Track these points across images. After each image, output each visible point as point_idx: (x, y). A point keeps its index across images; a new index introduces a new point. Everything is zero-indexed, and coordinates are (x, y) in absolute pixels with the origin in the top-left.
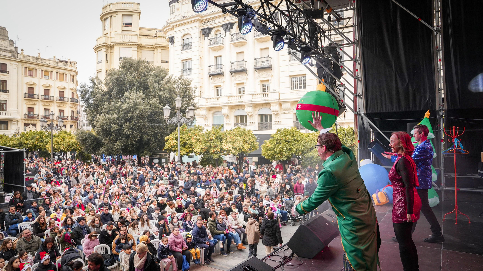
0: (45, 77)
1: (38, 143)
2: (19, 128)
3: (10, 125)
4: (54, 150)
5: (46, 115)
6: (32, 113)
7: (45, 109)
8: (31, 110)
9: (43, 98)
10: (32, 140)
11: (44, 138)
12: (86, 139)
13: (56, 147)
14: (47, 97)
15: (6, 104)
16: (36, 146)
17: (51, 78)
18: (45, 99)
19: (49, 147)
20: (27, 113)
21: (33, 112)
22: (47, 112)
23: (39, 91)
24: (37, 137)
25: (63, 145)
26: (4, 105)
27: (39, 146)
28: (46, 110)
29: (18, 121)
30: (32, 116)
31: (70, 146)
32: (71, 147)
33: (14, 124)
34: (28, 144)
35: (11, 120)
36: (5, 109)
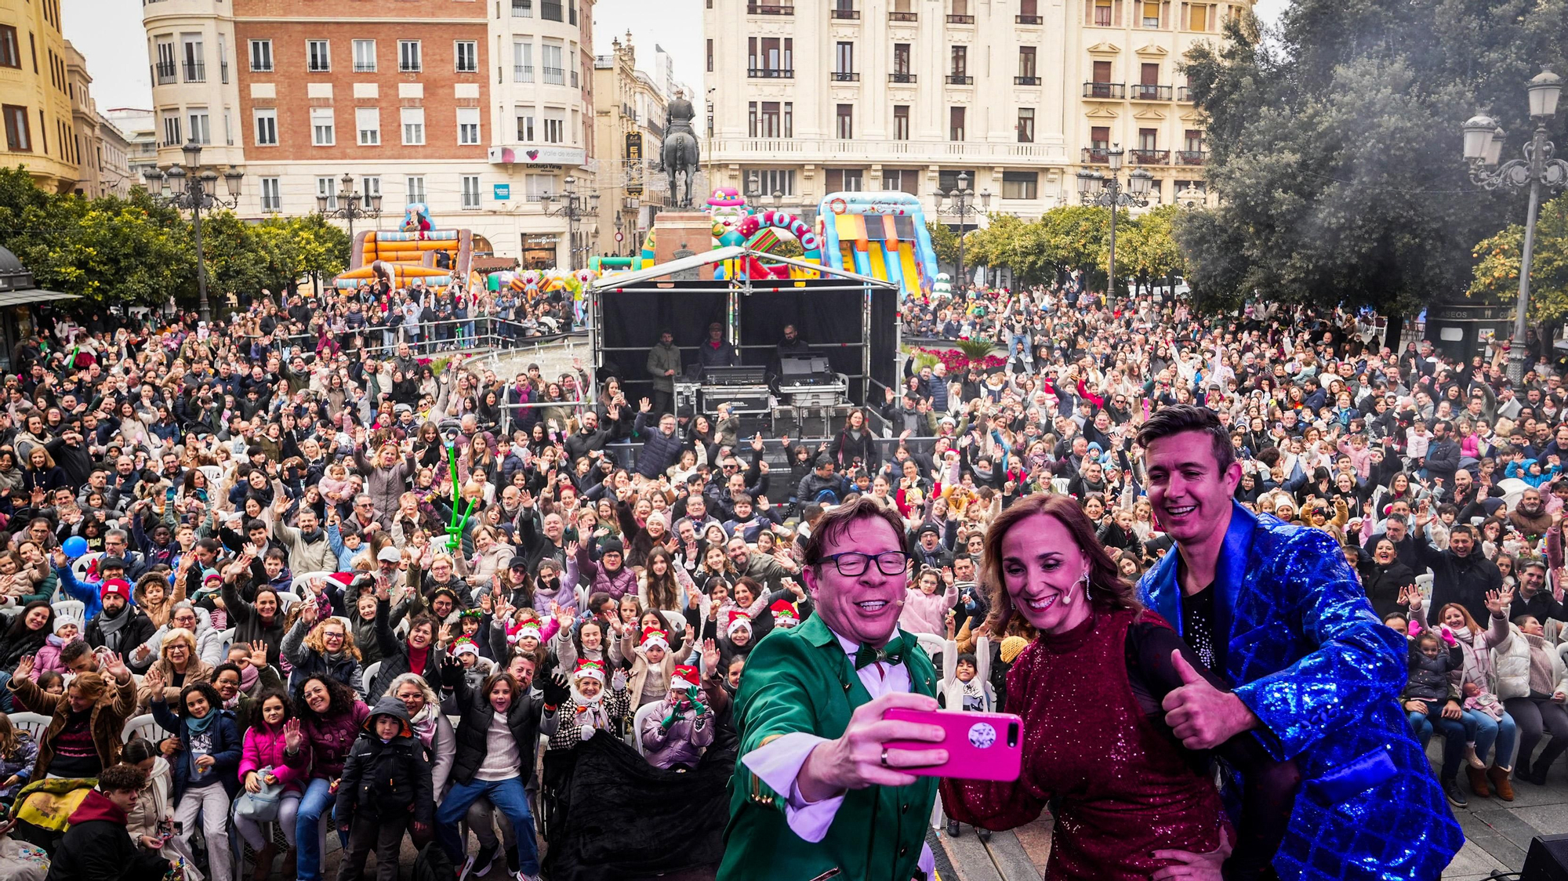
0: (1147, 22)
1: (1084, 246)
2: (1066, 192)
3: (1043, 185)
4: (1122, 269)
5: (1145, 150)
6: (1103, 145)
7: (1141, 130)
8: (1100, 134)
9: (1137, 94)
10: (1068, 234)
11: (1105, 230)
12: (1202, 239)
13: (1126, 261)
14: (1151, 90)
15: (1032, 119)
16: (1079, 254)
17: (1166, 24)
18: (1143, 96)
19: (1105, 263)
20: (1089, 145)
21: (1107, 142)
22: (1150, 139)
23: (1126, 73)
24: (1084, 226)
25: (1144, 254)
26: (1029, 123)
27: (1089, 255)
28: (1145, 133)
29: (1063, 172)
30: (1103, 153)
31: (1162, 260)
32: (1166, 264)
33: (1052, 181)
34: (1057, 247)
35: (1046, 170)
36: (1030, 137)
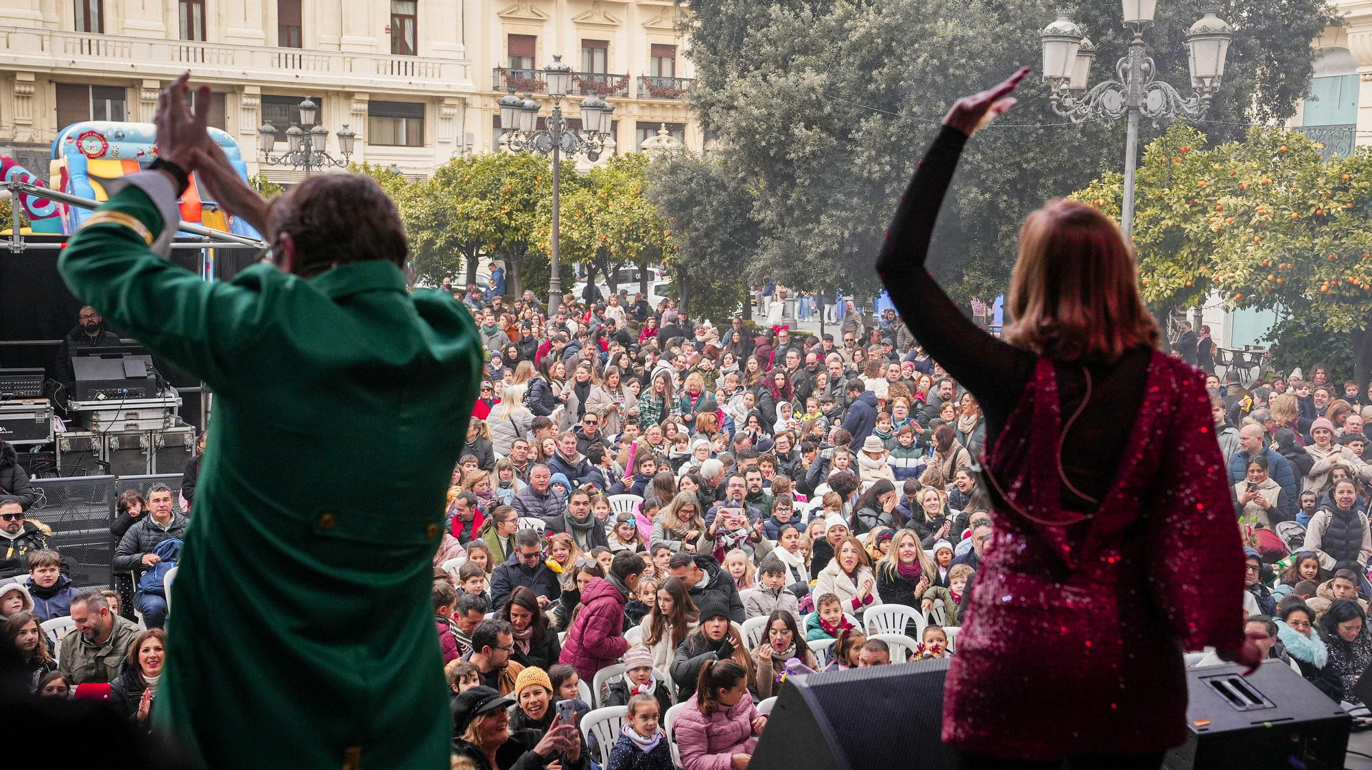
1: (509, 214)
2: (470, 136)
4: (570, 249)
5: (591, 74)
6: (526, 64)
7: (585, 42)
8: (522, 46)
11: (539, 190)
12: (691, 201)
13: (576, 235)
15: (414, 18)
16: (501, 228)
19: (544, 240)
20: (505, 63)
21: (533, 59)
22: (598, 57)
25: (605, 225)
26: (408, 24)
27: (517, 229)
29: (465, 105)
30: (527, 76)
31: (632, 233)
32: (637, 240)
33: (448, 118)
34: (468, 217)
35: (438, 100)
36: (411, 47)
